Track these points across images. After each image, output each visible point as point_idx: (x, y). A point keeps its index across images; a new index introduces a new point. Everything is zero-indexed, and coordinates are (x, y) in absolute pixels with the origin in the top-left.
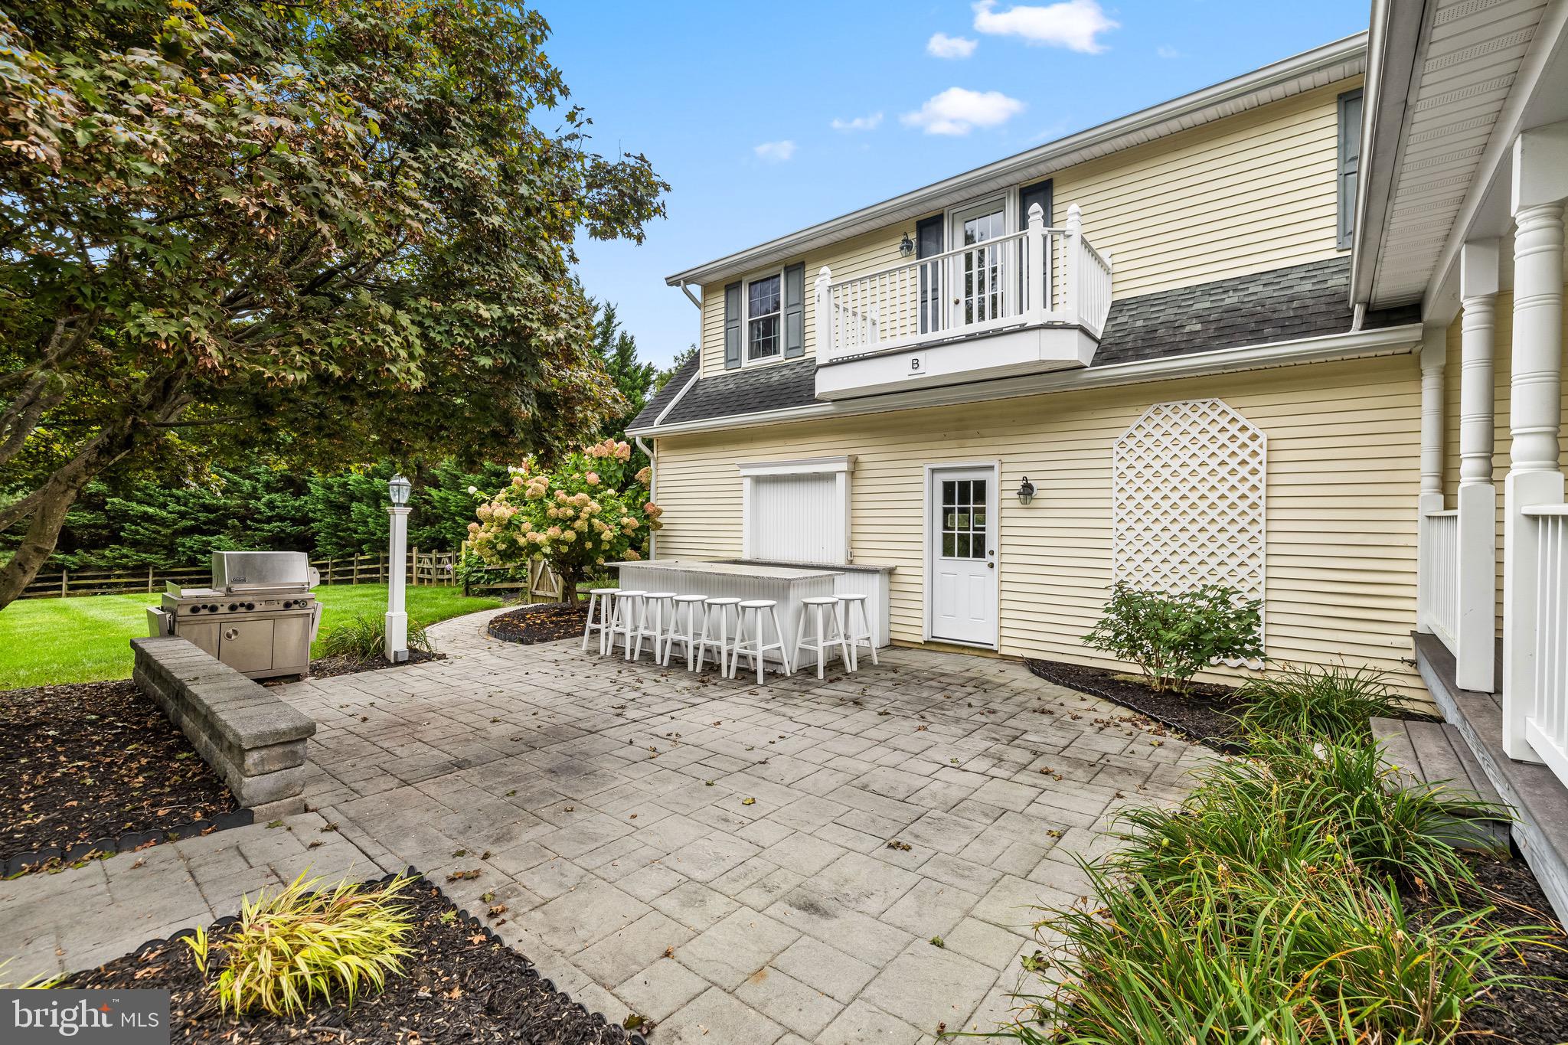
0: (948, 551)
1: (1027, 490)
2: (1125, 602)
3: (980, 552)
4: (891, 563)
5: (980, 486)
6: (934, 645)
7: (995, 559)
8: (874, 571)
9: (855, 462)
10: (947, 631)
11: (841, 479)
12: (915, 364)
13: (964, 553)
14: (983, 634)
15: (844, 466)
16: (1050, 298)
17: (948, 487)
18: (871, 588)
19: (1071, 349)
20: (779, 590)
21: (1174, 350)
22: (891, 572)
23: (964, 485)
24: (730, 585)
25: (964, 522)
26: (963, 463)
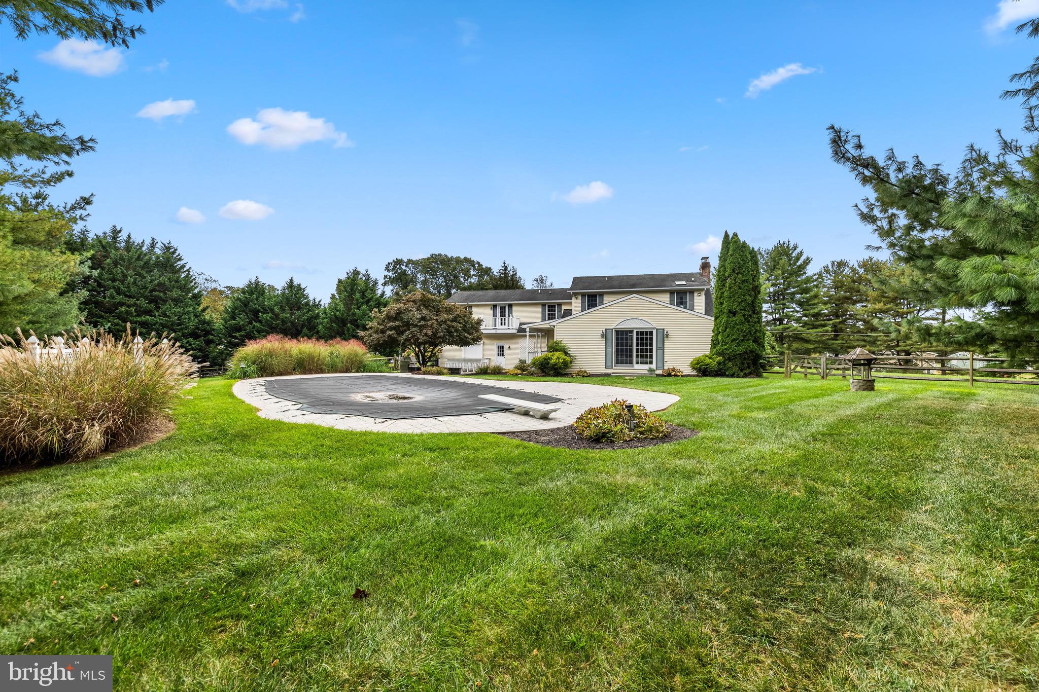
0: (499, 355)
1: (509, 347)
3: (503, 355)
5: (503, 346)
7: (505, 356)
8: (488, 359)
11: (482, 345)
12: (496, 331)
13: (501, 355)
15: (483, 343)
16: (509, 325)
17: (499, 346)
18: (487, 361)
19: (515, 331)
22: (490, 359)
23: (501, 346)
25: (501, 352)
26: (501, 343)
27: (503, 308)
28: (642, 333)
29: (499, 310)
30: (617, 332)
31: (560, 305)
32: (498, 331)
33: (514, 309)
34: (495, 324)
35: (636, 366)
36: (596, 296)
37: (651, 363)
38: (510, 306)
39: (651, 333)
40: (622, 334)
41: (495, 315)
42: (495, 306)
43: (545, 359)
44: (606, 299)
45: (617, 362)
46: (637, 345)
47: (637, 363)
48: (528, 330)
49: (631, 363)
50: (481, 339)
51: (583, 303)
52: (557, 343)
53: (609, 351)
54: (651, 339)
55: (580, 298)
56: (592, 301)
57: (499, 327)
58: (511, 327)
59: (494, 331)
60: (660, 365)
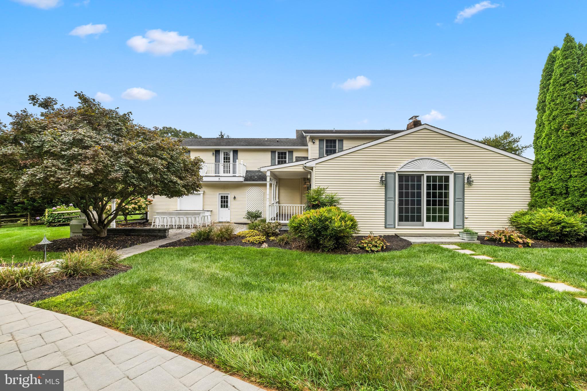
0: (222, 207)
1: (235, 198)
2: (249, 213)
3: (227, 207)
4: (211, 209)
5: (227, 197)
6: (220, 222)
7: (230, 208)
8: (209, 211)
9: (204, 192)
10: (221, 220)
11: (202, 195)
12: (219, 179)
13: (224, 207)
14: (229, 220)
15: (203, 193)
16: (234, 172)
17: (222, 197)
18: (208, 213)
19: (242, 179)
20: (199, 214)
21: (254, 181)
22: (211, 211)
23: (224, 196)
24: (179, 214)
25: (224, 202)
26: (224, 193)
27: (226, 155)
28: (435, 178)
29: (222, 156)
30: (401, 177)
31: (291, 152)
32: (222, 179)
33: (240, 155)
34: (217, 171)
35: (428, 225)
36: (335, 141)
37: (447, 219)
38: (235, 152)
39: (447, 179)
40: (407, 181)
41: (217, 160)
42: (217, 152)
43: (320, 220)
44: (346, 144)
45: (401, 219)
46: (428, 194)
47: (428, 220)
48: (268, 174)
49: (419, 219)
50: (199, 186)
51: (320, 148)
52: (319, 192)
53: (390, 203)
54: (447, 187)
55: (317, 142)
56: (331, 147)
57: (221, 174)
58: (237, 175)
59: (217, 179)
60: (459, 222)
